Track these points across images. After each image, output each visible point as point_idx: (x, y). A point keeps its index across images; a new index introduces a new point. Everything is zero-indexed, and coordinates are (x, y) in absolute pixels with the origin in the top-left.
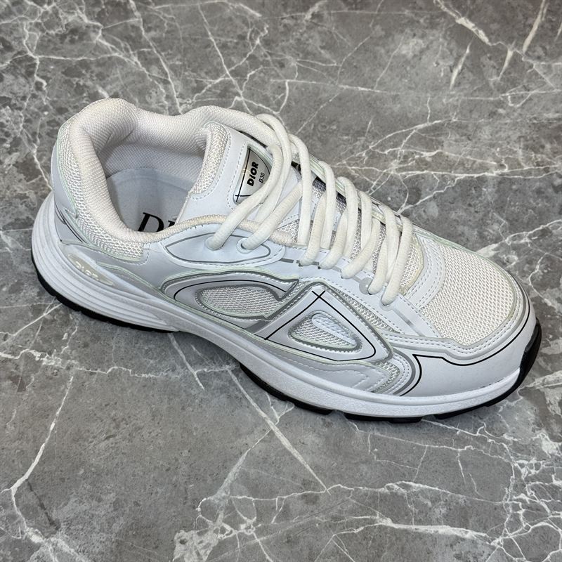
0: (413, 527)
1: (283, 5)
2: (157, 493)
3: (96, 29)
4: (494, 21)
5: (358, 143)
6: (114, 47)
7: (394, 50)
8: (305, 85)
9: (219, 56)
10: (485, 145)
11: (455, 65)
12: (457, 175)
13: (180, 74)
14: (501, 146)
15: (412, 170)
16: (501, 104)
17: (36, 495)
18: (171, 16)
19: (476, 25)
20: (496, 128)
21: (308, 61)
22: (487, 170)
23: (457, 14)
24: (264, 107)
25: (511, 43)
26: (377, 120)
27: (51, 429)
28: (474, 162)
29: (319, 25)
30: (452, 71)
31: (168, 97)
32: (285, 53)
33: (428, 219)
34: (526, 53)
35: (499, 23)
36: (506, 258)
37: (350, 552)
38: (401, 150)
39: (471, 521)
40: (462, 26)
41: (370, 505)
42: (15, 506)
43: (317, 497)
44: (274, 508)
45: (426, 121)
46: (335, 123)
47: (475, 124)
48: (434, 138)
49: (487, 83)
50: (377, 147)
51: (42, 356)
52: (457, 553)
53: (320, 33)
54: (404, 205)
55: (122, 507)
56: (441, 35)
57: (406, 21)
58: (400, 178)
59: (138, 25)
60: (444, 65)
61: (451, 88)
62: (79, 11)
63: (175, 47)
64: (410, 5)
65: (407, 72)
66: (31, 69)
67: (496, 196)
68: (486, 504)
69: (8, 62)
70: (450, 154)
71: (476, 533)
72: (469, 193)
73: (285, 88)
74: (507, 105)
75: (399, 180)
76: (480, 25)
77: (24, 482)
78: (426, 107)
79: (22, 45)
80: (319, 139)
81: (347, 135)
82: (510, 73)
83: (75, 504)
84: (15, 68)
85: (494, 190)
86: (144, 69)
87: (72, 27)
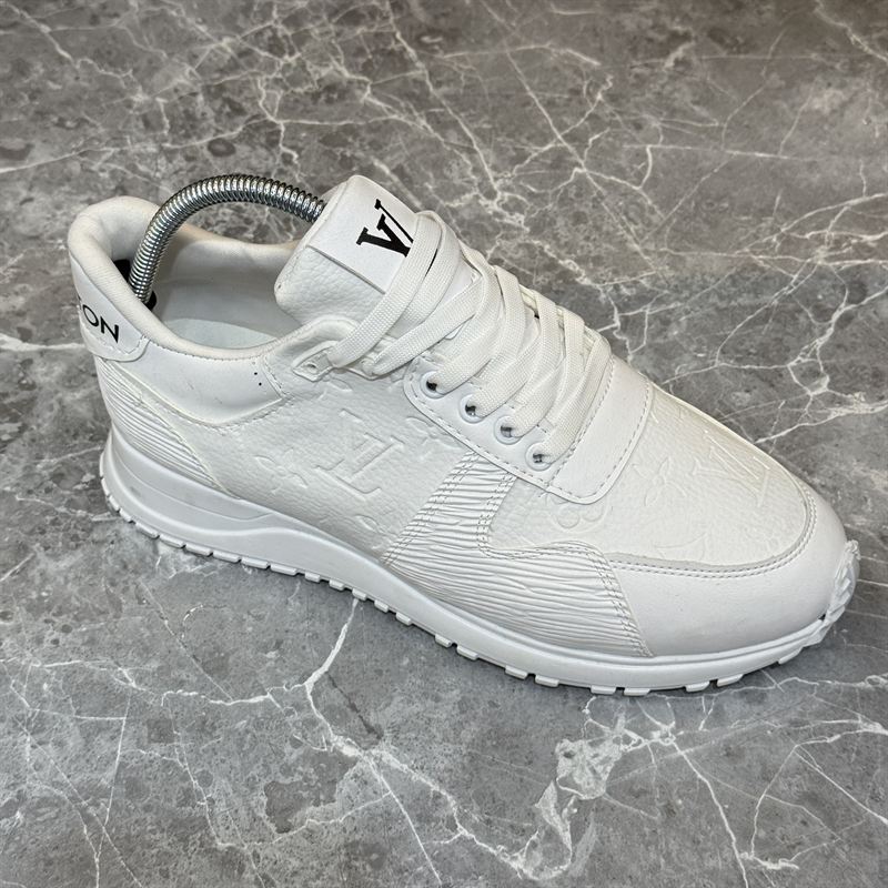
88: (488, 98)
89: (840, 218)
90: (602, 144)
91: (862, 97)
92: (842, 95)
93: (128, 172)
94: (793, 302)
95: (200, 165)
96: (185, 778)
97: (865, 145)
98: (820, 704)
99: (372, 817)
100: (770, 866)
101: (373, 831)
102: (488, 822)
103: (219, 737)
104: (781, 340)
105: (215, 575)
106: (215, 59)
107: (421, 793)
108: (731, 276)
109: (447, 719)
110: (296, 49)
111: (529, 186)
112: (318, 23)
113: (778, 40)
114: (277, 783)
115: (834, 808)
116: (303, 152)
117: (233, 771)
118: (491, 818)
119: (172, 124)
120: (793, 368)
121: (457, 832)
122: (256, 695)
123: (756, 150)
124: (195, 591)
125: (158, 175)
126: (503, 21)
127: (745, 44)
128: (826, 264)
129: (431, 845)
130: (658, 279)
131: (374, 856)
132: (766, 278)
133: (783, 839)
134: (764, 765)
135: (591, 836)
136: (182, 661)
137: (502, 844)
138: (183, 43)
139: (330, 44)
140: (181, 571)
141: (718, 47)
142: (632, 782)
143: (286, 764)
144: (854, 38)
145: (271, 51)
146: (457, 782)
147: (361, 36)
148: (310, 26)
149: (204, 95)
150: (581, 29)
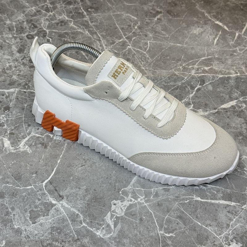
0: (209, 201)
1: (145, 15)
2: (103, 186)
3: (71, 22)
4: (230, 23)
5: (178, 64)
6: (78, 28)
7: (190, 32)
8: (156, 43)
9: (121, 32)
10: (230, 65)
11: (216, 37)
12: (219, 76)
13: (105, 38)
14: (236, 66)
15: (201, 73)
16: (235, 51)
17: (53, 186)
18: (100, 18)
19: (223, 24)
20: (234, 60)
21: (156, 34)
22: (231, 74)
23: (215, 20)
24: (140, 50)
25: (237, 30)
26: (186, 56)
27: (58, 162)
28: (226, 71)
29: (160, 23)
30: (214, 40)
31: (101, 46)
32: (147, 31)
33: (208, 91)
34: (244, 34)
35: (232, 23)
36: (241, 105)
37: (184, 209)
38: (196, 66)
39: (233, 199)
40: (217, 24)
41: (191, 192)
42: (45, 190)
43: (169, 189)
44: (151, 193)
45: (205, 57)
46: (168, 56)
47: (225, 58)
48: (209, 63)
49: (229, 44)
50: (186, 65)
51: (53, 136)
52: (228, 210)
53: (161, 25)
54: (198, 86)
55: (89, 191)
56: (209, 27)
57: (195, 22)
58: (196, 76)
59: (87, 20)
60: (211, 37)
61: (214, 45)
62: (64, 15)
63: (103, 28)
64: (196, 17)
65: (197, 39)
66: (45, 35)
67: (235, 83)
68: (238, 193)
69: (36, 32)
70: (216, 68)
71: (235, 203)
72: (224, 82)
73: (148, 44)
74: (237, 52)
75: (196, 77)
76: (224, 24)
77: (48, 181)
78: (205, 52)
79: (41, 26)
80: (163, 62)
81: (174, 61)
82: (238, 41)
83: (70, 190)
84: (39, 34)
85: (234, 81)
86: (91, 36)
87: (61, 20)
88: (105, 26)
89: (199, 63)
90: (136, 40)
91: (207, 30)
92: (202, 30)
93: (3, 42)
94: (185, 84)
95: (24, 41)
96: (7, 208)
97: (207, 43)
98: (184, 192)
99: (59, 220)
100: (167, 235)
101: (59, 224)
102: (91, 222)
103: (18, 197)
104: (181, 95)
105: (20, 153)
106: (30, 13)
107: (73, 214)
108: (169, 77)
109: (82, 194)
110: (53, 11)
111: (115, 51)
112: (60, 4)
113: (186, 14)
114: (33, 210)
115: (186, 220)
116: (53, 39)
117: (21, 207)
118: (92, 221)
119: (16, 29)
120: (183, 102)
121: (82, 225)
122: (29, 186)
123: (178, 44)
124: (14, 157)
125: (12, 43)
126: (111, 6)
127: (177, 15)
128: (194, 75)
129: (75, 228)
130: (149, 77)
131: (59, 231)
132: (178, 78)
133: (171, 228)
134: (168, 208)
135: (119, 226)
136: (9, 176)
137: (95, 228)
138: (21, 8)
139: (63, 10)
140: (11, 151)
141: (169, 16)
142: (132, 212)
143: (36, 205)
144: (206, 14)
145: (46, 11)
146: (84, 211)
147: (71, 9)
148: (57, 5)
149: (26, 22)
150: (132, 9)
